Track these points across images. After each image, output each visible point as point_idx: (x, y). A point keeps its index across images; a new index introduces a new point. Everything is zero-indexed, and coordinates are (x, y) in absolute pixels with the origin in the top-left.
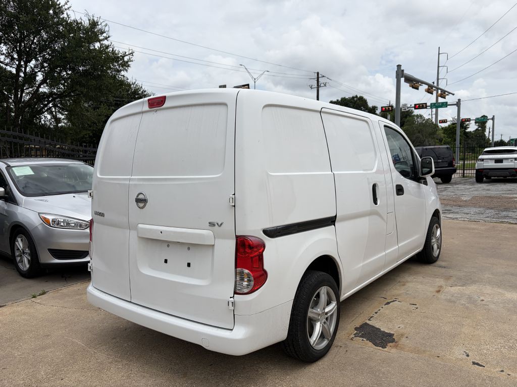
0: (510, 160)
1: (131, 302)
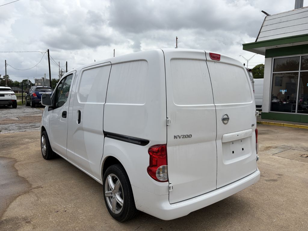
0: (9, 95)
1: (217, 189)
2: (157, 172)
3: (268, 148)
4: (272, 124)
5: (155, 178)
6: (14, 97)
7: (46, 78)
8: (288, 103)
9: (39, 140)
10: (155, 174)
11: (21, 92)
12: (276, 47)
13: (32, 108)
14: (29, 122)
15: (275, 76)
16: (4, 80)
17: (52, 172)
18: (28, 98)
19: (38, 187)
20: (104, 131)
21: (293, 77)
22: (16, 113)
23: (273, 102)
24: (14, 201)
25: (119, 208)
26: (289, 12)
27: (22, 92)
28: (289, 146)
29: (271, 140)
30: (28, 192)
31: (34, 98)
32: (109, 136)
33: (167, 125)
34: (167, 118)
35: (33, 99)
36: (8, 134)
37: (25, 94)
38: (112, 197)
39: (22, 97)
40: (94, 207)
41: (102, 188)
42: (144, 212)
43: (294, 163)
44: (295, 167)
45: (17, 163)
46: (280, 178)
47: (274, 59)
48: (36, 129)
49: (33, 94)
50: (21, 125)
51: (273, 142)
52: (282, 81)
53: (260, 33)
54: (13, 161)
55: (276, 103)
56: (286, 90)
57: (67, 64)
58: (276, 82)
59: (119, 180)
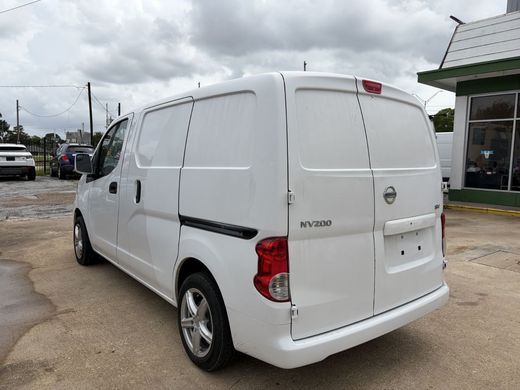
0: (22, 158)
1: (374, 316)
2: (270, 284)
3: (461, 249)
4: (468, 210)
5: (267, 296)
6: (31, 162)
7: (85, 131)
8: (494, 173)
9: (72, 233)
10: (267, 287)
11: (43, 154)
12: (475, 78)
13: (60, 181)
14: (55, 203)
15: (472, 128)
16: (15, 133)
17: (92, 285)
18: (54, 164)
19: (67, 311)
20: (180, 216)
21: (503, 130)
22: (34, 189)
23: (469, 171)
24: (27, 334)
25: (205, 348)
26: (497, 17)
27: (45, 154)
28: (498, 247)
29: (466, 235)
30: (51, 319)
31: (65, 164)
32: (188, 223)
33: (289, 204)
34: (289, 191)
35: (62, 165)
36: (20, 223)
37: (50, 157)
38: (193, 329)
39: (43, 163)
40: (162, 345)
41: (175, 313)
42: (247, 354)
43: (507, 275)
44: (509, 282)
45: (34, 271)
46: (482, 299)
47: (472, 98)
48: (67, 214)
49: (63, 157)
50: (42, 208)
51: (469, 239)
52: (484, 135)
53: (448, 54)
54: (27, 267)
55: (475, 172)
56: (492, 151)
57: (119, 107)
58: (475, 138)
59: (204, 299)
